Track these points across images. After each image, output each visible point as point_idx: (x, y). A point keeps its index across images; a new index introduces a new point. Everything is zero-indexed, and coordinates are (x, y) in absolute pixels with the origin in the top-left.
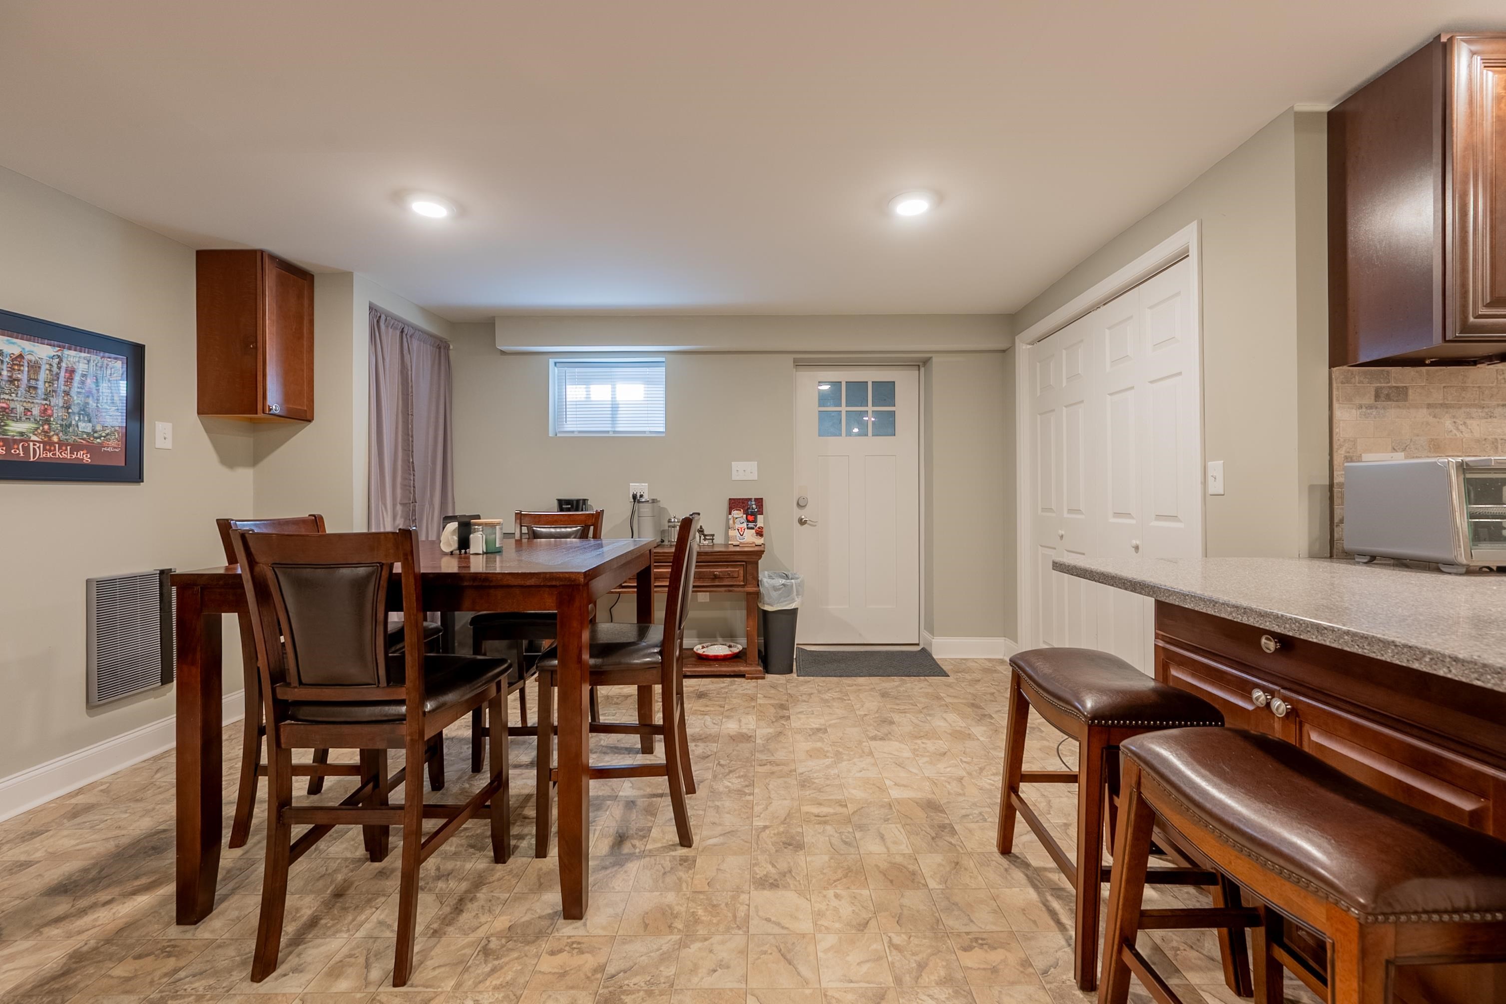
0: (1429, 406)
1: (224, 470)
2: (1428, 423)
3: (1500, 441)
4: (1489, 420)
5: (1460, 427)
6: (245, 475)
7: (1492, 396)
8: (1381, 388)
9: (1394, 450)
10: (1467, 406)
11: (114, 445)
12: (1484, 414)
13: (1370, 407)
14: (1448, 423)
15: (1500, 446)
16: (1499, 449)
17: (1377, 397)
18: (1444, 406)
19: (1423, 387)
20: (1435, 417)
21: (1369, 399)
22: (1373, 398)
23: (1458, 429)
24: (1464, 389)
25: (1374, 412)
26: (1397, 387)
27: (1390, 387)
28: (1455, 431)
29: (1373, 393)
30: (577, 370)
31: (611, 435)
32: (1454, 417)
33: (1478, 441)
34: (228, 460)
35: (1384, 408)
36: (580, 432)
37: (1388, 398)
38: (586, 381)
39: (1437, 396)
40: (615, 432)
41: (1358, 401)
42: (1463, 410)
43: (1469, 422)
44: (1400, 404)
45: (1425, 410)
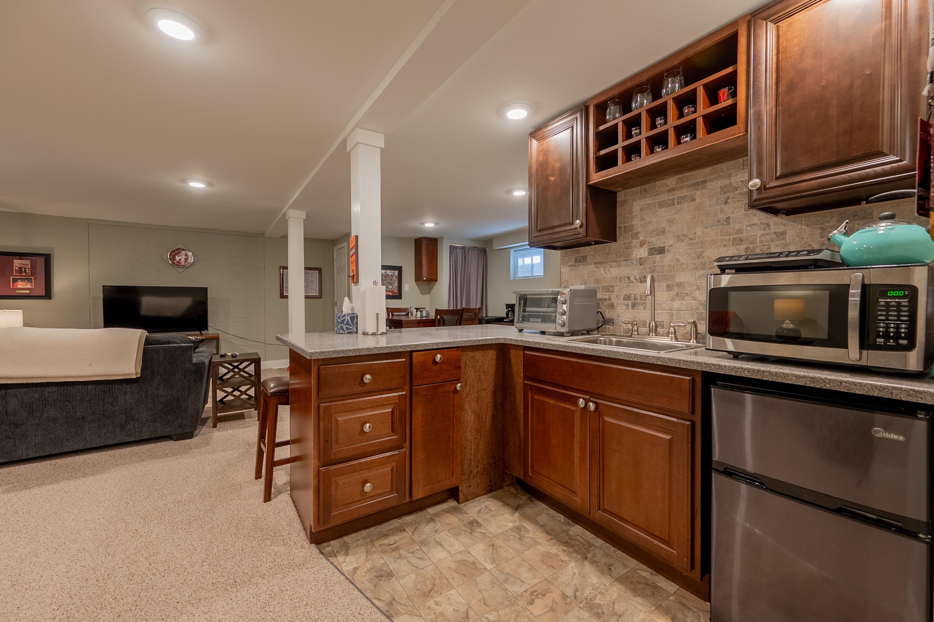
0: (595, 263)
1: (422, 296)
2: (594, 271)
3: (623, 278)
4: (619, 268)
5: (607, 272)
6: (427, 297)
7: (620, 256)
8: (577, 257)
9: (582, 284)
10: (610, 262)
11: (396, 290)
12: (617, 265)
13: (573, 266)
14: (602, 271)
15: (623, 280)
16: (623, 282)
17: (576, 261)
18: (601, 263)
19: (592, 255)
20: (597, 268)
21: (573, 262)
22: (574, 262)
23: (606, 273)
24: (609, 254)
25: (574, 268)
26: (583, 256)
27: (580, 256)
28: (605, 274)
29: (574, 260)
30: (521, 252)
31: (531, 278)
32: (604, 267)
33: (614, 278)
34: (423, 293)
35: (578, 266)
36: (522, 277)
37: (580, 261)
38: (523, 256)
39: (598, 259)
40: (532, 276)
41: (569, 263)
42: (608, 264)
43: (610, 269)
44: (584, 263)
45: (593, 265)
